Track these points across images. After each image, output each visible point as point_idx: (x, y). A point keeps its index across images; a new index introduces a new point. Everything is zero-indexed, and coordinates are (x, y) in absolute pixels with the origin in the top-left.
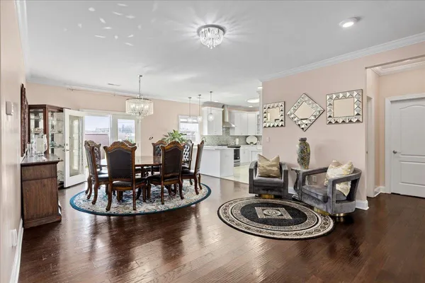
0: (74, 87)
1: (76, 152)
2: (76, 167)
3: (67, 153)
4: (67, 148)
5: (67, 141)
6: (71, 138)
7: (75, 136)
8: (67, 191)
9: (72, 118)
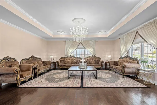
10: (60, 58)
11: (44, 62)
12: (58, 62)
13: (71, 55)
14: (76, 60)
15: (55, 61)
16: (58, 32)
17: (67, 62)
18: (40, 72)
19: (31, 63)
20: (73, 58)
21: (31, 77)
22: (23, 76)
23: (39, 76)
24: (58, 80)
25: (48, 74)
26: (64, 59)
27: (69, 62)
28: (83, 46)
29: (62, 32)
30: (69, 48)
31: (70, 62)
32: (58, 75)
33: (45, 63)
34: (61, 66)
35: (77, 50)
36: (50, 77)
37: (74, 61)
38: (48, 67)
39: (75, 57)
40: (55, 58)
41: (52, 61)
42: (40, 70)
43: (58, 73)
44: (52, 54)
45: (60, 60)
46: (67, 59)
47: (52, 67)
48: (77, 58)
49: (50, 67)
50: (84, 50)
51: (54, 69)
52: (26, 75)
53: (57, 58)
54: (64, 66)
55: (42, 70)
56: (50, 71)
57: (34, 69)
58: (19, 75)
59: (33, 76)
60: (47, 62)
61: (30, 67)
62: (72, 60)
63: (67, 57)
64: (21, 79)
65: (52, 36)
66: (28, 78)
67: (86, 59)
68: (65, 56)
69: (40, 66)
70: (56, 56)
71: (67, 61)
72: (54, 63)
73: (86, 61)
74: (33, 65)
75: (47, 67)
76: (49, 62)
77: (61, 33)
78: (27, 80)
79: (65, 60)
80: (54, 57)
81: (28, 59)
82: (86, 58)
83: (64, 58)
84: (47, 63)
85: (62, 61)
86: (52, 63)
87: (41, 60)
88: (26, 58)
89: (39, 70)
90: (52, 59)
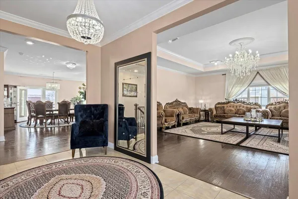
0: (22, 76)
1: (23, 106)
2: (23, 115)
3: (18, 107)
4: (18, 104)
5: (18, 101)
6: (20, 99)
7: (23, 99)
8: (18, 124)
9: (21, 90)
10: (216, 104)
11: (190, 109)
12: (211, 110)
13: (237, 98)
14: (247, 107)
15: (207, 109)
16: (210, 62)
17: (228, 110)
18: (185, 120)
19: (175, 108)
20: (239, 103)
21: (174, 124)
22: (167, 121)
23: (183, 126)
24: (206, 133)
25: (195, 125)
26: (222, 106)
27: (231, 110)
28: (264, 79)
29: (218, 62)
30: (232, 86)
31: (234, 111)
32: (208, 129)
33: (192, 110)
34: (216, 116)
35: (251, 88)
36: (196, 129)
37: (243, 110)
38: (195, 117)
39: (244, 102)
40: (208, 103)
41: (203, 109)
42: (185, 118)
43: (210, 126)
44: (203, 98)
45: (216, 108)
46: (229, 105)
47: (202, 117)
48: (250, 105)
49: (199, 116)
50: (267, 87)
51: (205, 121)
52: (169, 121)
53: (210, 104)
54: (220, 117)
55: (187, 119)
56: (199, 122)
57: (178, 115)
58: (164, 119)
59: (176, 123)
60: (195, 108)
61: (173, 112)
62: (239, 108)
63: (229, 102)
64: (165, 123)
65: (203, 70)
66: (172, 125)
67: (273, 106)
68: (225, 101)
69: (185, 114)
70: (208, 101)
71: (228, 108)
72: (205, 111)
73: (271, 110)
74: (176, 111)
75: (193, 116)
76: (197, 109)
77: (216, 64)
78: (170, 127)
79: (224, 107)
80: (206, 102)
81: (172, 103)
82: (272, 104)
83: (224, 103)
84: (195, 111)
85: (219, 109)
86: (202, 111)
87: (186, 106)
88: (170, 102)
89: (183, 119)
90: (203, 106)
